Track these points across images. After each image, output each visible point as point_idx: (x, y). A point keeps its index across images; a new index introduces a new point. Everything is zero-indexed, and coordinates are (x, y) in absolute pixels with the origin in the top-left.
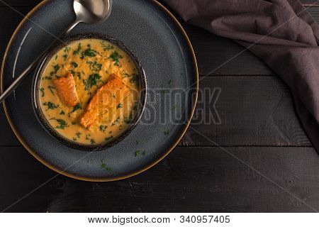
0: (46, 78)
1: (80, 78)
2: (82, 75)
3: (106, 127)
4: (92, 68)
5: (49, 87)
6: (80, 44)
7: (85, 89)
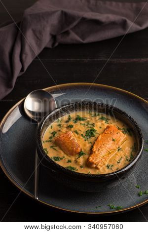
0: (46, 141)
1: (78, 134)
2: (79, 132)
3: (112, 166)
4: (87, 127)
5: (52, 147)
6: (70, 116)
7: (85, 140)
